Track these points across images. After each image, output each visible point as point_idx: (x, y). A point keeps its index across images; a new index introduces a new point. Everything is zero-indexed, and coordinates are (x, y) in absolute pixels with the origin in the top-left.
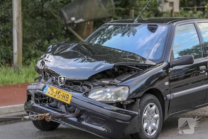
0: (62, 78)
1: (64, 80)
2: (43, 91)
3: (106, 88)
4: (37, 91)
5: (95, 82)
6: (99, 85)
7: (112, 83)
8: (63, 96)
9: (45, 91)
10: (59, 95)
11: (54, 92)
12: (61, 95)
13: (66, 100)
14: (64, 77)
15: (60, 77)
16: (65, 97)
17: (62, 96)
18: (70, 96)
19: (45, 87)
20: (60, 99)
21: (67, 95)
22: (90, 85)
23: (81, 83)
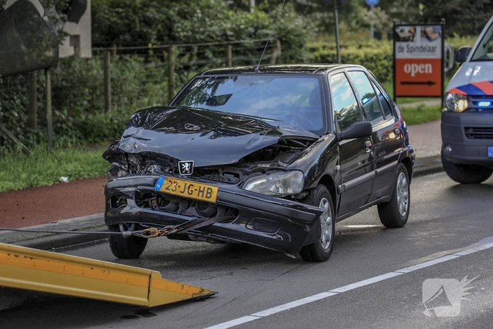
0: (187, 164)
1: (191, 166)
2: (154, 186)
3: (268, 174)
4: (139, 187)
5: (246, 167)
6: (254, 172)
7: (276, 167)
8: (200, 191)
9: (158, 186)
10: (192, 191)
11: (179, 187)
12: (196, 190)
13: (207, 197)
14: (189, 163)
15: (181, 164)
16: (203, 192)
17: (197, 192)
18: (215, 189)
19: (156, 180)
20: (194, 196)
21: (208, 188)
22: (237, 172)
23: (220, 170)
